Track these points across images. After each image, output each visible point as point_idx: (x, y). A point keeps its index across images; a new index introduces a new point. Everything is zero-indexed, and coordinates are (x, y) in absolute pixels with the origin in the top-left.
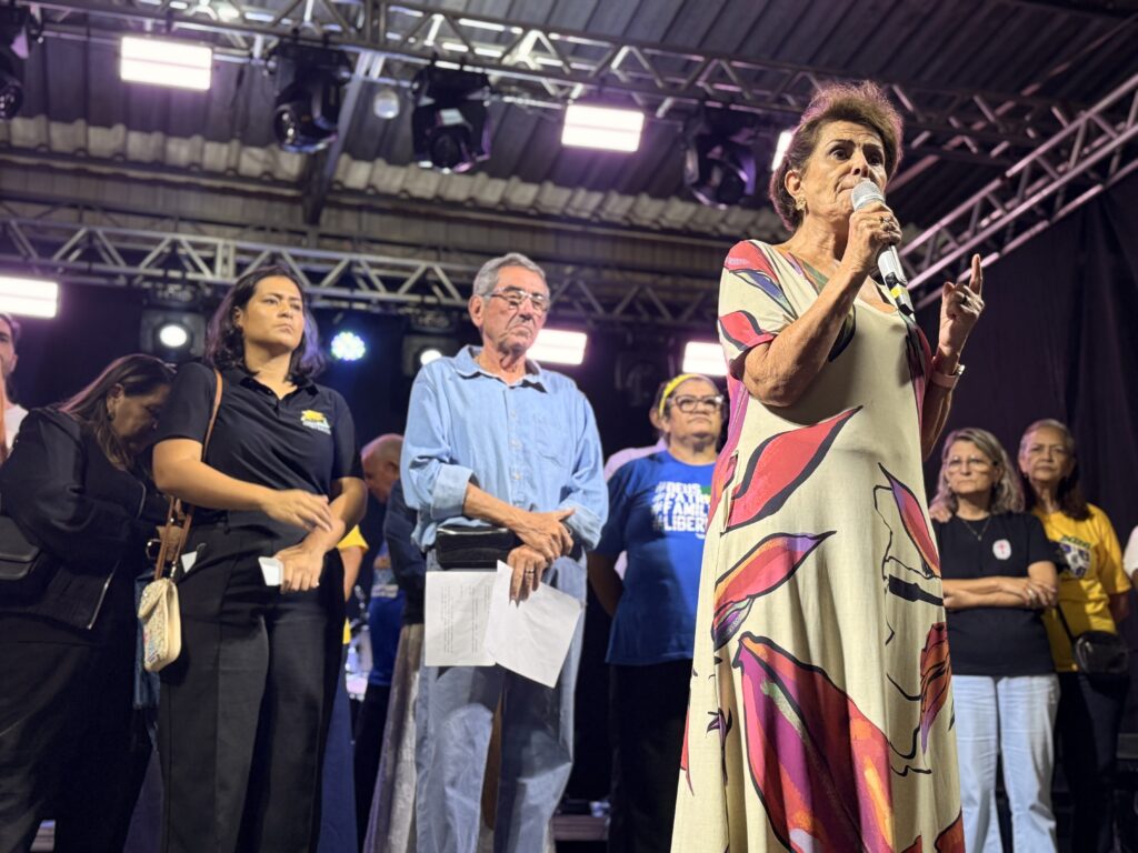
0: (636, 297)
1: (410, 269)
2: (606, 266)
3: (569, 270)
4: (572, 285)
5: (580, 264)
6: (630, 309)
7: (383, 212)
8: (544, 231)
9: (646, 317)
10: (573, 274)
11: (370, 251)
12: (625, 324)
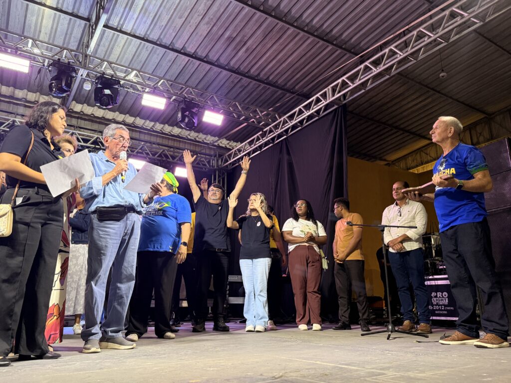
0: (162, 153)
1: (92, 137)
2: (154, 144)
3: (143, 143)
4: (143, 147)
5: (146, 142)
6: (160, 156)
7: (85, 120)
8: (136, 131)
9: (164, 159)
10: (144, 144)
11: (79, 131)
12: (158, 160)
